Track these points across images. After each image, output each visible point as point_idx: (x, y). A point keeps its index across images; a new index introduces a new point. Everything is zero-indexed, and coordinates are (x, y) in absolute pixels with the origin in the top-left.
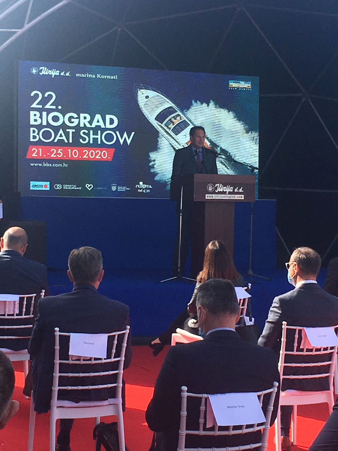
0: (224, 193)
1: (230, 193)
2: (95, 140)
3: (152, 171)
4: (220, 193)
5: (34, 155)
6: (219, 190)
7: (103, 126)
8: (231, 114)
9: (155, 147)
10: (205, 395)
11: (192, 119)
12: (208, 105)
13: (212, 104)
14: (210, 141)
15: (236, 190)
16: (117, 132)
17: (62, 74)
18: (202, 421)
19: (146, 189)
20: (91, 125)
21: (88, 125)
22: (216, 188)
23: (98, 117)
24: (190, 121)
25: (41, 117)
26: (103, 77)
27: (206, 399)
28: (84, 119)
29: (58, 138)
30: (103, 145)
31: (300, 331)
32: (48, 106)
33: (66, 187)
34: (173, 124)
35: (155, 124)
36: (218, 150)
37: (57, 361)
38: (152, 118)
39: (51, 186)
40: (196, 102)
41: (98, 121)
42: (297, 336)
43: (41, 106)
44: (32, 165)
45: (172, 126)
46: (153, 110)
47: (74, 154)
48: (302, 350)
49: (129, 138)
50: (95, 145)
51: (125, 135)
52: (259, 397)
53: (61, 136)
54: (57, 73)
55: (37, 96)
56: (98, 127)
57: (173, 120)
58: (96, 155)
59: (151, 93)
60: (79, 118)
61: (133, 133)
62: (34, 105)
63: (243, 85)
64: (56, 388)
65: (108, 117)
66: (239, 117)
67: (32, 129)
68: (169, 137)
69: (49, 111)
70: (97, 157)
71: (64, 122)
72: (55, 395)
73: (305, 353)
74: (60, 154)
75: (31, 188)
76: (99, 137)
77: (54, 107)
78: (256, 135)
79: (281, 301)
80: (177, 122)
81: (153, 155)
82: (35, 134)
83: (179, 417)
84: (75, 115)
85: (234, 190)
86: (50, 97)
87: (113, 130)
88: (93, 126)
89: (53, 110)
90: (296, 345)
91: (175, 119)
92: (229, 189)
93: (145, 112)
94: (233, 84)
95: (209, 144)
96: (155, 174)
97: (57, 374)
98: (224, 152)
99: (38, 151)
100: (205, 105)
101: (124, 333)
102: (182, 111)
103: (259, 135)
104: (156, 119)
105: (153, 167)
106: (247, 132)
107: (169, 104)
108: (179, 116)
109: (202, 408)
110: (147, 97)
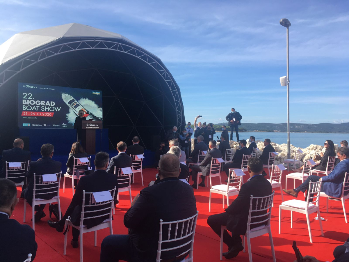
0: (92, 126)
1: (94, 127)
2: (47, 110)
3: (67, 120)
4: (91, 126)
5: (24, 114)
6: (90, 126)
7: (50, 105)
8: (93, 102)
9: (68, 112)
10: (91, 193)
11: (81, 103)
12: (86, 99)
13: (87, 99)
14: (87, 111)
15: (96, 126)
16: (55, 107)
17: (35, 87)
18: (90, 201)
19: (65, 126)
20: (45, 104)
21: (44, 105)
22: (89, 125)
23: (48, 102)
24: (80, 104)
25: (27, 102)
26: (49, 89)
27: (92, 194)
28: (43, 103)
29: (33, 109)
30: (50, 112)
31: (120, 169)
32: (29, 98)
33: (36, 125)
34: (74, 105)
35: (68, 105)
36: (90, 113)
37: (35, 185)
38: (67, 103)
39: (31, 125)
40: (82, 98)
41: (48, 104)
42: (119, 171)
43: (27, 98)
44: (24, 118)
45: (74, 106)
46: (67, 100)
47: (39, 114)
48: (121, 175)
49: (59, 109)
50: (47, 111)
51: (58, 108)
52: (110, 192)
53: (34, 108)
54: (33, 87)
55: (25, 95)
56: (48, 106)
57: (74, 103)
58: (47, 114)
59: (67, 95)
60: (41, 102)
61: (60, 108)
62: (24, 98)
63: (98, 93)
64: (34, 194)
65: (51, 102)
66: (96, 103)
67: (23, 106)
68: (73, 109)
69: (30, 100)
70: (48, 115)
71: (35, 104)
72: (34, 197)
73: (122, 176)
74: (34, 114)
75: (23, 126)
76: (48, 109)
77: (32, 98)
78: (101, 109)
79: (114, 159)
80: (75, 104)
81: (67, 115)
82: (24, 107)
83: (82, 201)
84: (39, 101)
85: (95, 125)
86: (30, 95)
87: (54, 106)
88: (46, 105)
89: (31, 100)
90: (119, 173)
91: (75, 103)
92: (94, 125)
93: (65, 101)
94: (94, 93)
95: (86, 111)
96: (69, 121)
97: (35, 189)
98: (91, 114)
99: (26, 113)
100: (85, 99)
101: (60, 173)
102: (77, 101)
103: (103, 109)
104: (68, 103)
105: (67, 119)
106: (99, 108)
107: (73, 98)
108: (76, 102)
109: (90, 197)
110: (65, 96)
